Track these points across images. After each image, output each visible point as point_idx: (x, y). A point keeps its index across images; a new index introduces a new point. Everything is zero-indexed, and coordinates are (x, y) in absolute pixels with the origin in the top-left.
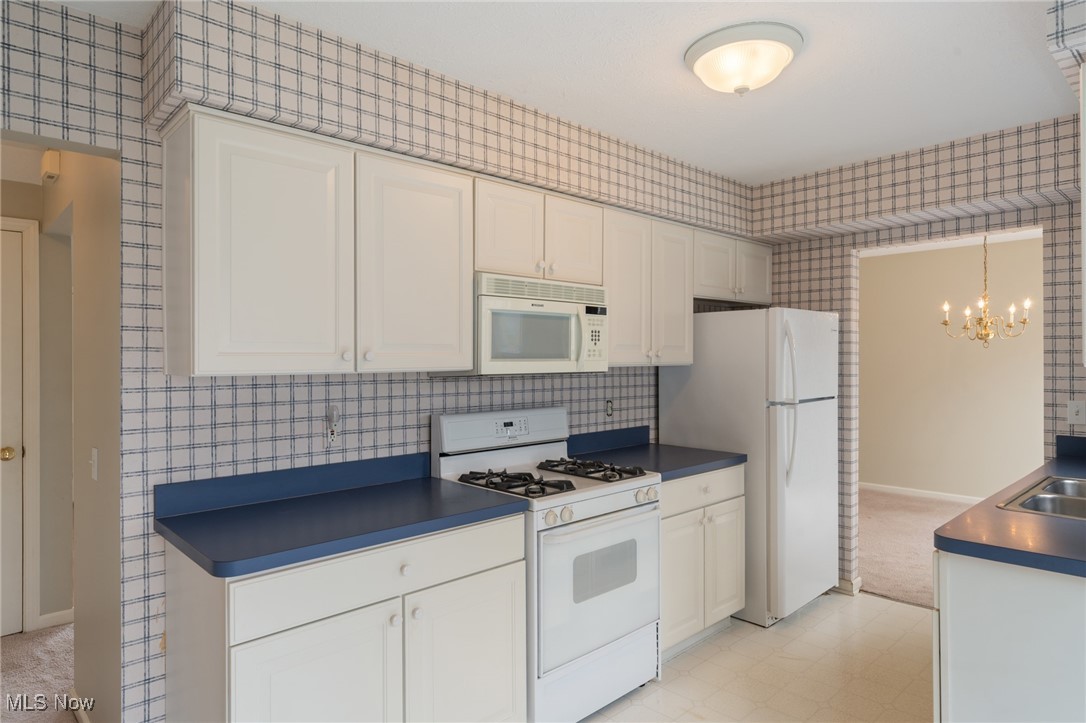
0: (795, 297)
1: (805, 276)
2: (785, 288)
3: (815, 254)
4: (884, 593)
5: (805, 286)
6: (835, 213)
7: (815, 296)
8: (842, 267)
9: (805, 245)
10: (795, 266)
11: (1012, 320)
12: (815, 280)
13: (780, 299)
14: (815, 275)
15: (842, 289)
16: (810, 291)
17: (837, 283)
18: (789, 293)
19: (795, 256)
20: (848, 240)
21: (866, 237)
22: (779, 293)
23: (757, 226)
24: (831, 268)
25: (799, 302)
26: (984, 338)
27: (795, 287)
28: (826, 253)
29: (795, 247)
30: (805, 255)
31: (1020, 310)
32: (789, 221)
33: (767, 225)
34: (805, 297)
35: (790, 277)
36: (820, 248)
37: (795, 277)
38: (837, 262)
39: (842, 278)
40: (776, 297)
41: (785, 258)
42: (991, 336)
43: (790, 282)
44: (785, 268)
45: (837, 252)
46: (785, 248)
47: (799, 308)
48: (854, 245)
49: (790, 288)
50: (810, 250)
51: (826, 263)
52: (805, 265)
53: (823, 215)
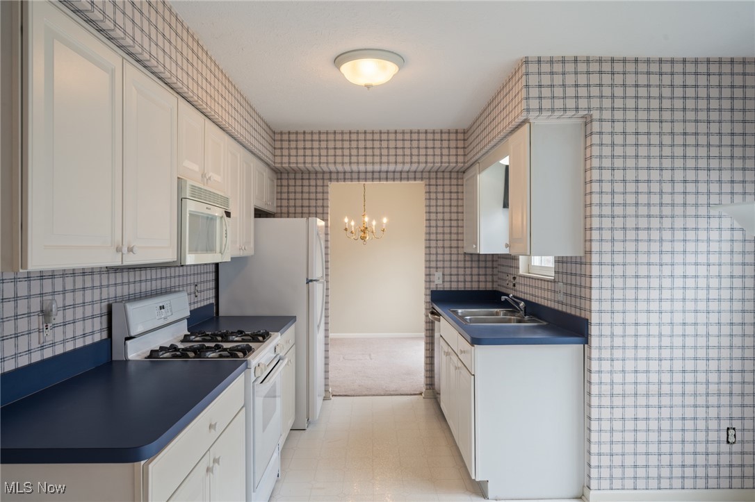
0: (292, 210)
1: (299, 196)
2: (285, 203)
3: (306, 182)
4: (345, 394)
5: (299, 203)
6: (331, 159)
7: (306, 210)
8: (323, 193)
9: (299, 176)
10: (292, 189)
11: (374, 228)
12: (305, 199)
13: (281, 210)
14: (306, 196)
15: (323, 206)
16: (302, 206)
17: (320, 203)
18: (288, 207)
19: (292, 182)
20: (327, 176)
21: (338, 176)
22: (281, 206)
23: (278, 159)
24: (316, 192)
25: (295, 213)
26: (363, 238)
27: (292, 203)
28: (313, 183)
29: (292, 176)
30: (299, 183)
31: (379, 223)
32: (301, 159)
33: (285, 159)
34: (299, 210)
35: (288, 196)
36: (309, 179)
37: (292, 196)
38: (320, 189)
39: (323, 200)
40: (279, 208)
41: (285, 182)
42: (367, 238)
43: (288, 199)
44: (285, 189)
45: (320, 183)
46: (285, 176)
47: (295, 217)
48: (330, 179)
49: (288, 203)
50: (302, 179)
51: (313, 189)
52: (299, 189)
53: (323, 159)
